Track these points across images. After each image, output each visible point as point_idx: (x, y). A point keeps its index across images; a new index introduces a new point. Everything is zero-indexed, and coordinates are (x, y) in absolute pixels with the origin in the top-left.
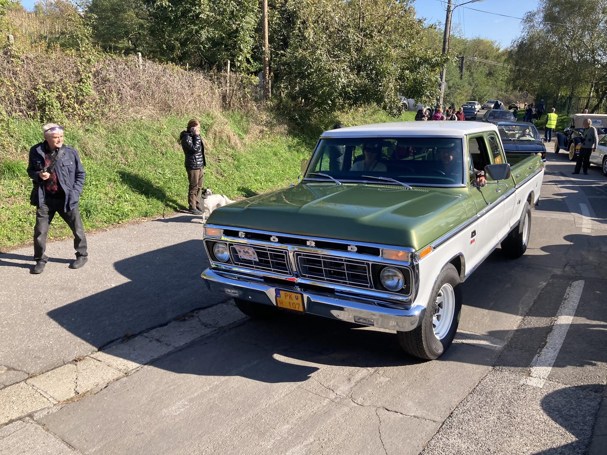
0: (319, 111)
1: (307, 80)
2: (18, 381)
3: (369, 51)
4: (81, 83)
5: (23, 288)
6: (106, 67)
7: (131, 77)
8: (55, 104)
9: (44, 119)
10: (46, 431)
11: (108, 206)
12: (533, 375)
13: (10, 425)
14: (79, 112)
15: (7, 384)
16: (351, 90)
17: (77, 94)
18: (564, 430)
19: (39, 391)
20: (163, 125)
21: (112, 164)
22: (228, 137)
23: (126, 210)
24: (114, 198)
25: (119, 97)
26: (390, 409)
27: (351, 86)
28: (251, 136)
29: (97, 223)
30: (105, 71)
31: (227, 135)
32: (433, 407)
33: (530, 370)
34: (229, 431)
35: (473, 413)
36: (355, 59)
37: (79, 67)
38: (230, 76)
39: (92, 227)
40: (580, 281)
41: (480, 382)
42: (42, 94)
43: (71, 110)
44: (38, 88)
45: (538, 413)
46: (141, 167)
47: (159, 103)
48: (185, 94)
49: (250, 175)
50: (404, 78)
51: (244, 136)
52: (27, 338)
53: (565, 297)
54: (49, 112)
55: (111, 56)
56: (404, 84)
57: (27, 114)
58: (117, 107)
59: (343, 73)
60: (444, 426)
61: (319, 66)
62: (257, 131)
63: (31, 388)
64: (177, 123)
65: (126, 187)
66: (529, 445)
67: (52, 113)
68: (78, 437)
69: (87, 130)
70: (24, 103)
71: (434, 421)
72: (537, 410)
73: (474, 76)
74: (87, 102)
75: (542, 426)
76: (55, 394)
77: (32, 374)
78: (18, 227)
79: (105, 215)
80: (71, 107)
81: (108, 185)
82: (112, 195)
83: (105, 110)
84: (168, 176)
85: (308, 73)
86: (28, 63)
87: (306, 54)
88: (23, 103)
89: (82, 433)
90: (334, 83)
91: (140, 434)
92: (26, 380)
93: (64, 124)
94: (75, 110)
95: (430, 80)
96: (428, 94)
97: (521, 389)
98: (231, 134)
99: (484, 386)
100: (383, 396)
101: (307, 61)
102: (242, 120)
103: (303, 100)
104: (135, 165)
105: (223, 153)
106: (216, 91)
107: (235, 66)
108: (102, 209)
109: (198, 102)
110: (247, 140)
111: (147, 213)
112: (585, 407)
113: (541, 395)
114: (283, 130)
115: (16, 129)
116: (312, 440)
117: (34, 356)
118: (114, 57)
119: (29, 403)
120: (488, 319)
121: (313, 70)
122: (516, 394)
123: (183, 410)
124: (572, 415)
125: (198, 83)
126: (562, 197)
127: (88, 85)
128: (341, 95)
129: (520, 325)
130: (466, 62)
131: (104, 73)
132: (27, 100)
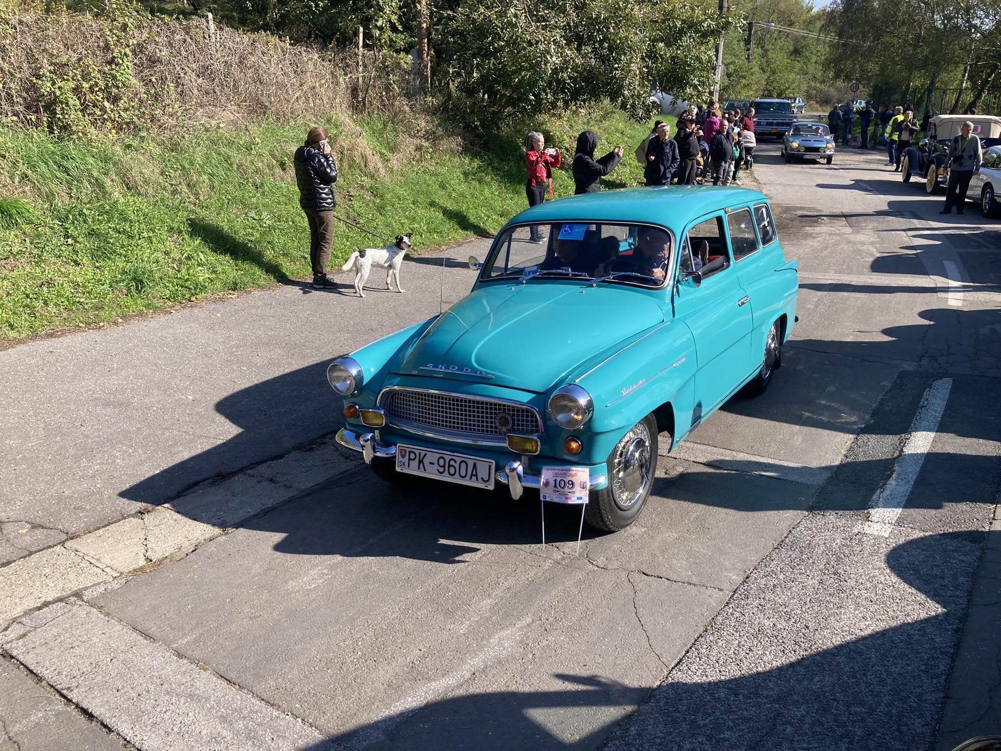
0: (514, 113)
1: (493, 61)
2: (50, 544)
3: (598, 8)
4: (114, 66)
5: (43, 404)
6: (153, 37)
7: (197, 55)
8: (71, 102)
9: (55, 128)
10: (105, 616)
11: (171, 272)
12: (873, 518)
13: (46, 609)
14: (112, 116)
15: (33, 549)
16: (568, 76)
17: (107, 84)
18: (923, 596)
19: (86, 558)
20: (254, 138)
21: (173, 204)
22: (364, 157)
23: (201, 279)
24: (180, 260)
25: (179, 90)
26: (649, 573)
27: (567, 68)
28: (401, 155)
29: (155, 301)
30: (153, 45)
31: (361, 154)
32: (717, 569)
33: (868, 513)
34: (397, 610)
35: (781, 577)
36: (574, 23)
37: (108, 38)
38: (363, 55)
39: (147, 306)
40: (945, 379)
41: (790, 531)
42: (49, 84)
43: (99, 113)
44: (41, 73)
45: (882, 573)
46: (221, 208)
47: (246, 101)
48: (289, 86)
49: (402, 221)
50: (655, 56)
51: (390, 155)
52: (58, 479)
53: (921, 403)
54: (62, 115)
55: (162, 19)
56: (656, 67)
57: (26, 119)
58: (176, 106)
59: (553, 46)
60: (736, 595)
61: (513, 36)
62: (412, 148)
63: (73, 554)
64: (277, 135)
65: (198, 241)
66: (869, 619)
67: (67, 116)
68: (158, 622)
69: (129, 146)
70: (20, 100)
71: (720, 590)
72: (880, 569)
73: (771, 55)
74: (125, 99)
75: (889, 591)
76: (113, 562)
77: (72, 534)
78: (24, 307)
79: (166, 287)
80: (97, 107)
81: (169, 239)
82: (176, 254)
83: (157, 112)
84: (267, 222)
85: (494, 48)
86: (23, 32)
87: (492, 14)
88: (18, 100)
89: (163, 617)
90: (538, 64)
91: (256, 617)
92: (64, 542)
93: (89, 136)
94: (106, 112)
95: (698, 59)
96: (696, 82)
97: (856, 540)
98: (368, 152)
99: (797, 538)
100: (638, 554)
101: (493, 28)
102: (386, 129)
103: (486, 96)
104: (212, 204)
105: (356, 186)
106: (341, 79)
107: (372, 37)
108: (161, 278)
109: (311, 100)
110: (395, 162)
111: (236, 284)
112: (956, 563)
113: (886, 548)
114: (453, 145)
115: (9, 143)
116: (529, 620)
117: (73, 506)
118: (167, 18)
119: (72, 576)
120: (800, 440)
121: (503, 44)
122: (847, 546)
123: (320, 581)
124: (936, 575)
125: (310, 66)
126: (915, 252)
127: (125, 69)
128: (550, 84)
129: (851, 448)
130: (756, 32)
131: (151, 47)
132: (24, 94)
